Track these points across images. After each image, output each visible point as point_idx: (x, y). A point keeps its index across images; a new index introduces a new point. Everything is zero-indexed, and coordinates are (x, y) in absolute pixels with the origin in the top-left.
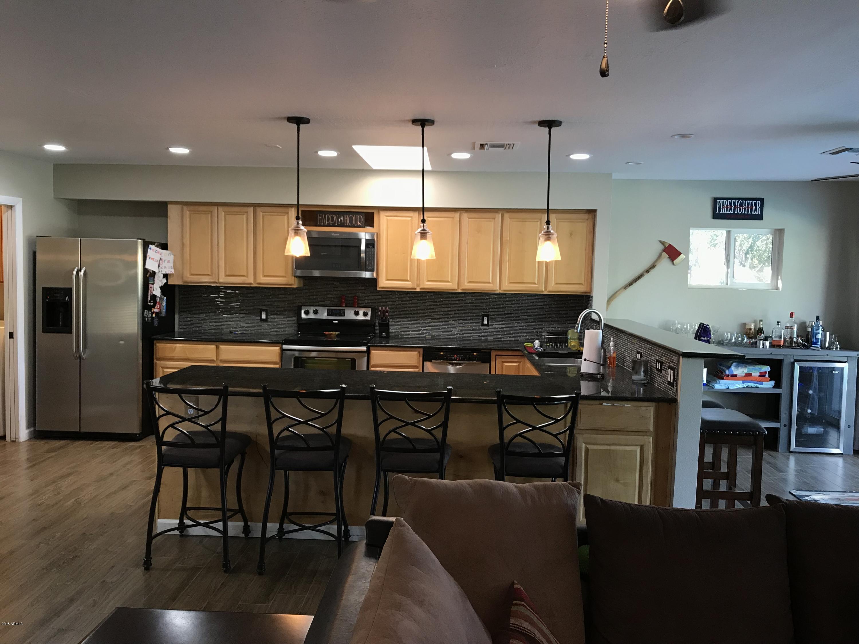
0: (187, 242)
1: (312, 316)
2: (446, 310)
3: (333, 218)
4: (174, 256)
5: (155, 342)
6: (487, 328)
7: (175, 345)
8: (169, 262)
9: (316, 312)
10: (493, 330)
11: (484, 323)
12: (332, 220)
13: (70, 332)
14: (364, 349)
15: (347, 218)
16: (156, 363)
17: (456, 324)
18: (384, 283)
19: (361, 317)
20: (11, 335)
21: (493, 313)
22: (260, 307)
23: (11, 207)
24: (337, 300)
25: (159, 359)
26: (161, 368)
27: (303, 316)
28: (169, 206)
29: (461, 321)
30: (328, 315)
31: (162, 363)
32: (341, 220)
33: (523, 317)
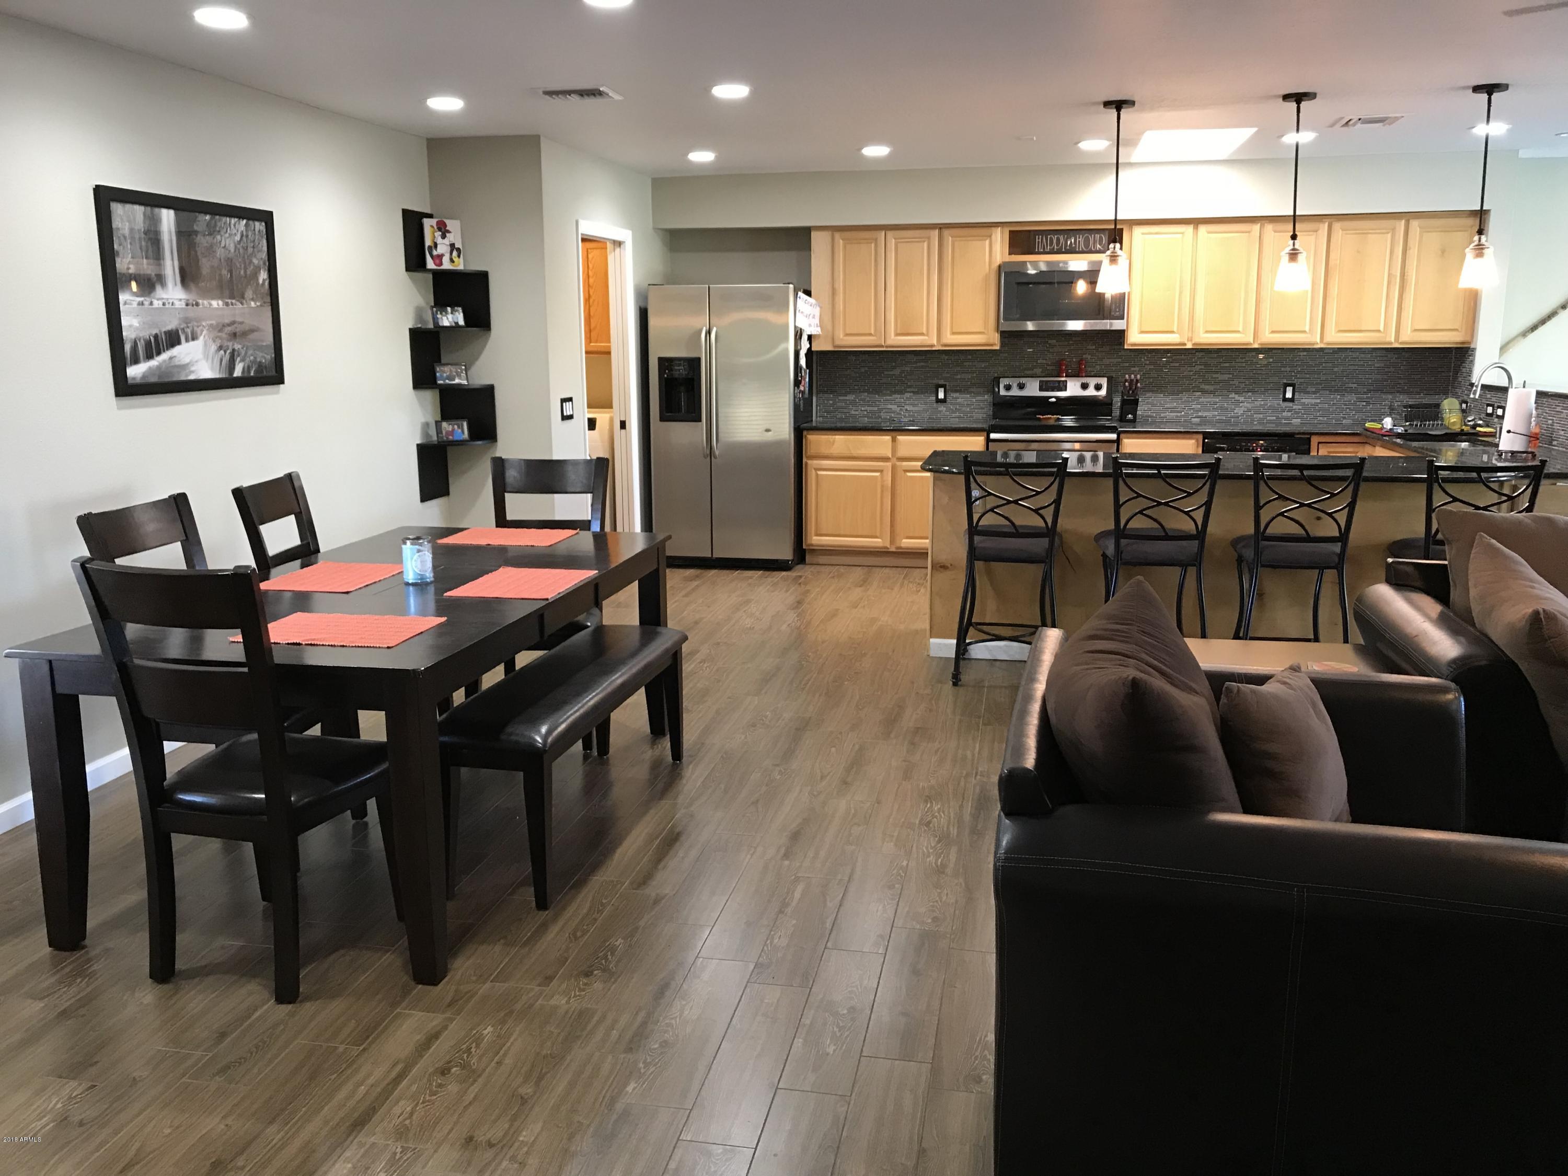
0: (840, 286)
1: (1015, 392)
2: (1226, 377)
3: (1058, 240)
4: (821, 308)
5: (805, 433)
6: (1291, 404)
7: (834, 437)
8: (814, 317)
9: (1021, 386)
10: (1300, 407)
11: (1287, 396)
12: (1058, 243)
13: (700, 420)
14: (1113, 436)
15: (1081, 239)
16: (806, 464)
17: (1242, 399)
18: (1135, 338)
19: (1091, 392)
20: (623, 425)
21: (1302, 380)
22: (936, 381)
23: (618, 244)
24: (1054, 368)
25: (809, 458)
26: (814, 471)
27: (1003, 393)
28: (812, 233)
29: (1250, 394)
30: (1041, 389)
31: (815, 462)
32: (1071, 242)
33: (1351, 385)
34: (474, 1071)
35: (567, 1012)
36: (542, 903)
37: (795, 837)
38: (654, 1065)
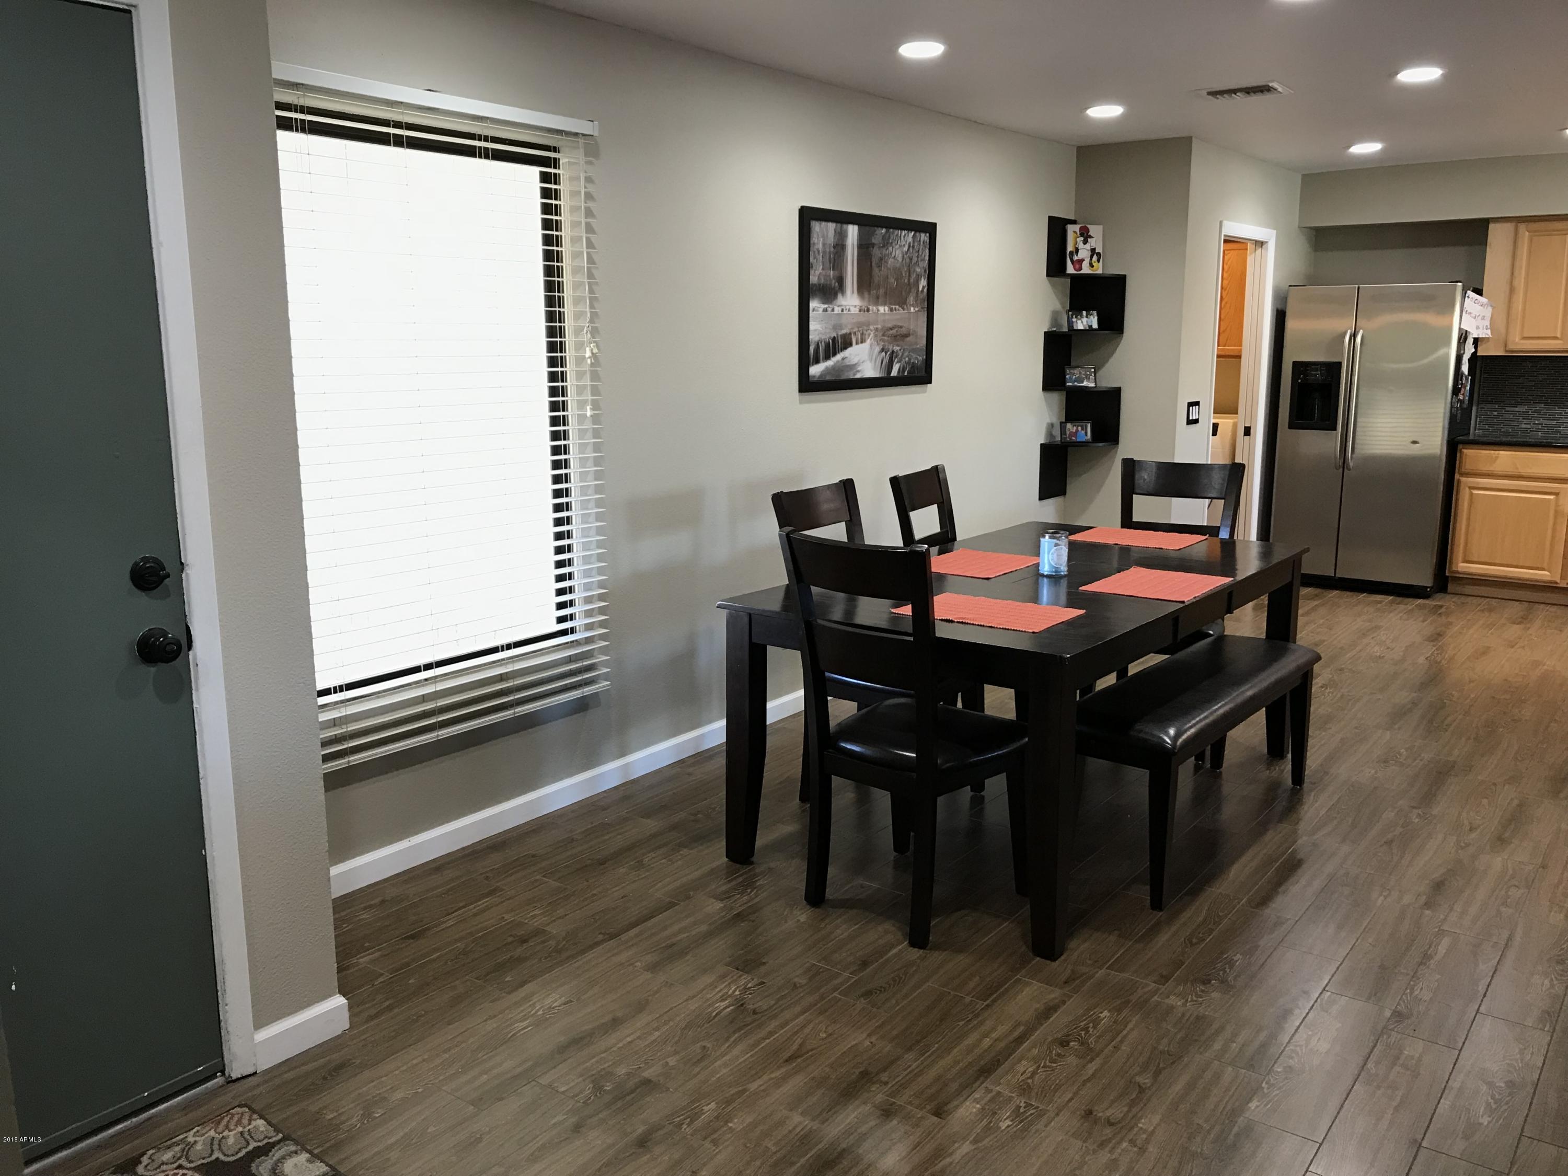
0: (1520, 283)
4: (1493, 308)
5: (1460, 446)
7: (1497, 452)
8: (1483, 318)
13: (1335, 429)
16: (1459, 481)
20: (1247, 431)
23: (1260, 244)
25: (1462, 475)
26: (1467, 489)
28: (1491, 226)
31: (1471, 480)
34: (1091, 1050)
35: (1183, 1015)
36: (1157, 904)
37: (1438, 886)
38: (1279, 1089)
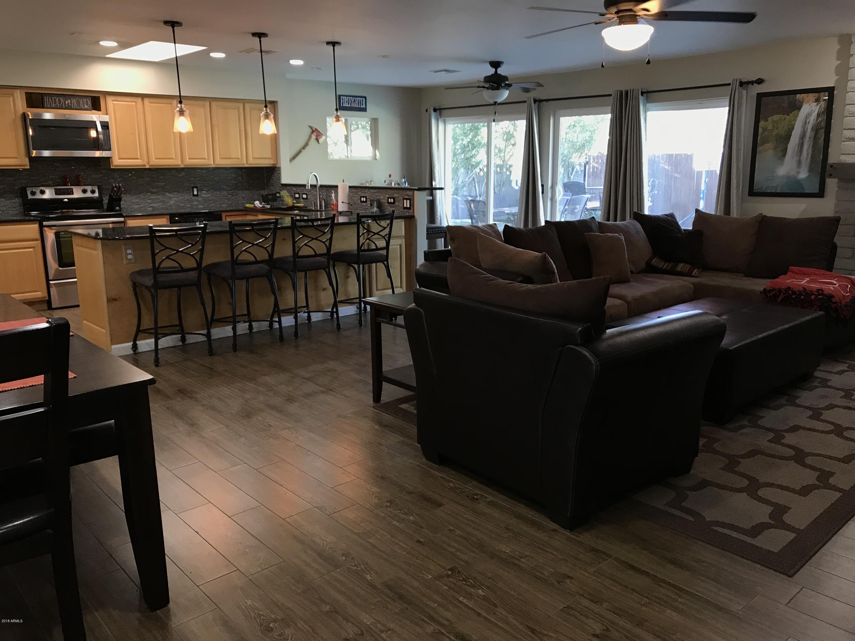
1: (39, 196)
2: (163, 184)
3: (59, 100)
6: (197, 198)
9: (42, 192)
10: (201, 199)
11: (194, 194)
12: (60, 103)
14: (122, 219)
15: (74, 101)
17: (172, 196)
18: (117, 162)
19: (89, 195)
21: (201, 185)
24: (60, 180)
27: (30, 197)
29: (176, 193)
30: (56, 194)
32: (68, 102)
33: (223, 186)
